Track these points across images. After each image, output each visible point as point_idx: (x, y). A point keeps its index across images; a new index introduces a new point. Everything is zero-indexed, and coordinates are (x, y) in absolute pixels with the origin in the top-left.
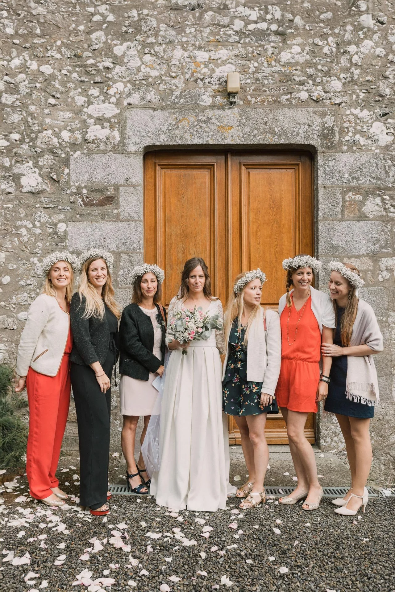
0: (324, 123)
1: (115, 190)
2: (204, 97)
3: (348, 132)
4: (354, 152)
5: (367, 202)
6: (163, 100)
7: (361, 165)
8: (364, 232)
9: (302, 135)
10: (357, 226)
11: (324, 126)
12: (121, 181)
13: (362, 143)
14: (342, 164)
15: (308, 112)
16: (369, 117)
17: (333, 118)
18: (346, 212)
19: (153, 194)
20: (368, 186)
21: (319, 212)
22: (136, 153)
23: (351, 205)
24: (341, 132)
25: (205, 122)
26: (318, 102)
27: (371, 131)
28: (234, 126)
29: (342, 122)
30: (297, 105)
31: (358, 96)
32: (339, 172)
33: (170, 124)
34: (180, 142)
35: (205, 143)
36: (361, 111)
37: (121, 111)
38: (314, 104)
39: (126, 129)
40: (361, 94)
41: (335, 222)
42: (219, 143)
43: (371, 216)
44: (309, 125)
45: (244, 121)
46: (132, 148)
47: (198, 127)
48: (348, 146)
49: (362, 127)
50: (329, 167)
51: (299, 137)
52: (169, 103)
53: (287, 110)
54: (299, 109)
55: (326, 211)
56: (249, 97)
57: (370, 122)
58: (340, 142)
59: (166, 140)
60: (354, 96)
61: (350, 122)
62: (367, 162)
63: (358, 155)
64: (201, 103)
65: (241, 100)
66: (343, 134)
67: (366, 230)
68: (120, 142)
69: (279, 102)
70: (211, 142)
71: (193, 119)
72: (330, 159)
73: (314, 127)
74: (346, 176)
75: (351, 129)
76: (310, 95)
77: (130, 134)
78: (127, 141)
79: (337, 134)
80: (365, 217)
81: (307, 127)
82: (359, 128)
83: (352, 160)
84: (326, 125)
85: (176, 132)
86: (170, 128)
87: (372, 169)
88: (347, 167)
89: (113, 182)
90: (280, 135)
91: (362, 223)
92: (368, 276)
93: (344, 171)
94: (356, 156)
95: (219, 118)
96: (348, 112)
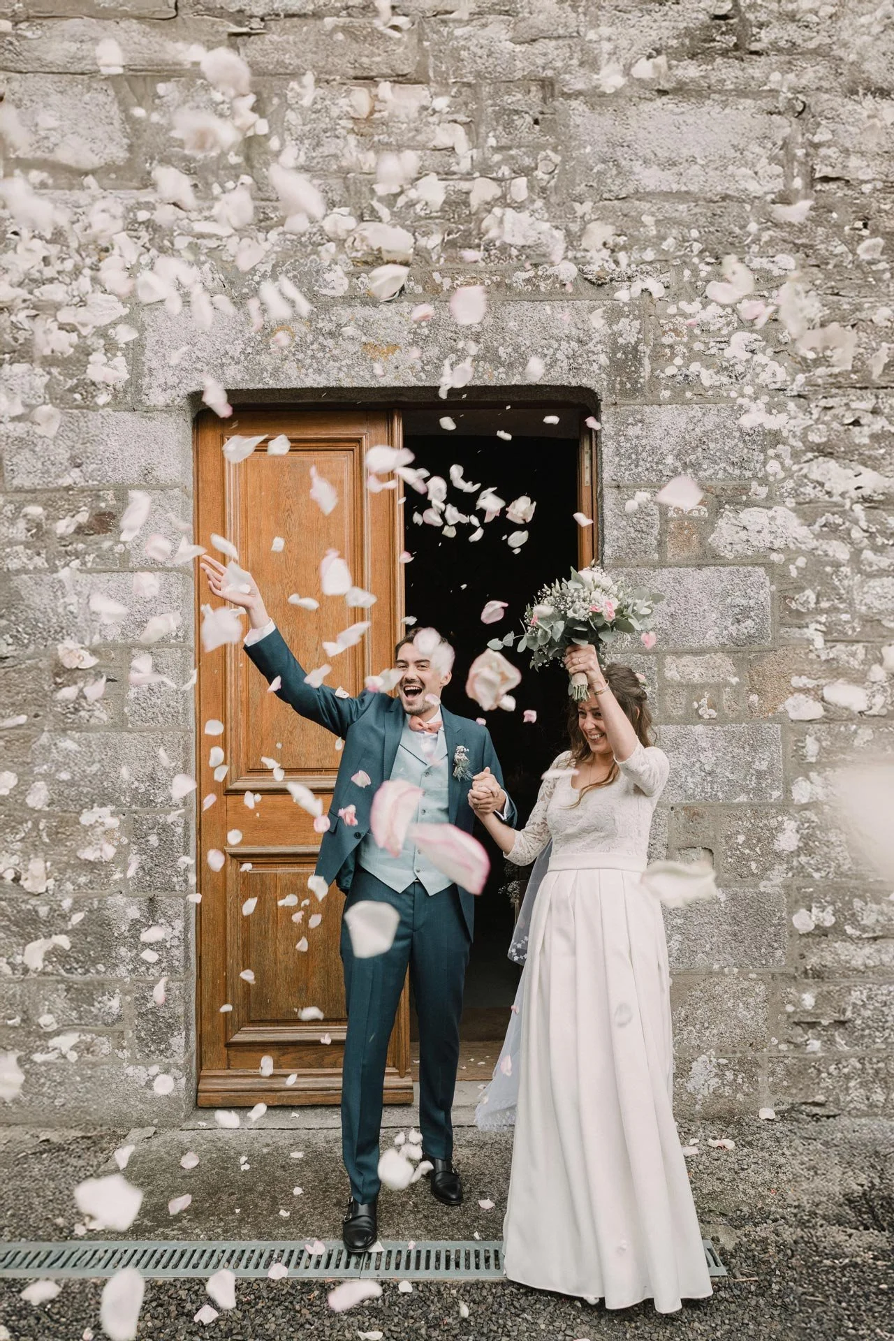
0: (614, 336)
1: (117, 498)
2: (328, 276)
3: (673, 355)
4: (688, 403)
5: (721, 523)
6: (232, 283)
7: (705, 433)
8: (713, 595)
9: (565, 365)
10: (695, 579)
11: (615, 342)
12: (132, 474)
13: (707, 383)
14: (658, 433)
15: (578, 310)
16: (723, 321)
17: (637, 323)
18: (669, 545)
19: (219, 509)
20: (721, 484)
21: (606, 547)
22: (168, 408)
23: (681, 528)
24: (655, 358)
25: (331, 334)
26: (599, 285)
27: (728, 353)
28: (402, 343)
29: (659, 332)
30: (551, 294)
31: (695, 272)
32: (653, 451)
33: (250, 340)
34: (272, 384)
35: (333, 384)
36: (704, 307)
37: (132, 310)
38: (592, 291)
39: (143, 353)
40: (702, 266)
41: (643, 571)
42: (365, 385)
43: (730, 556)
44: (580, 341)
45: (426, 331)
46: (158, 398)
47: (315, 346)
48: (673, 389)
49: (706, 344)
50: (627, 440)
51: (557, 369)
52: (245, 290)
53: (527, 305)
54: (556, 304)
55: (623, 543)
56: (436, 276)
57: (724, 332)
58: (654, 380)
59: (239, 377)
60: (687, 273)
61: (676, 332)
62: (717, 426)
63: (696, 411)
64: (324, 291)
65: (417, 282)
66: (662, 361)
67: (718, 588)
68: (129, 383)
69: (509, 287)
70: (347, 383)
71: (304, 329)
72: (631, 420)
73: (591, 345)
74: (670, 460)
75: (681, 349)
76: (581, 271)
77: (154, 364)
78: (145, 381)
79: (646, 361)
80: (716, 557)
81: (574, 344)
82: (698, 346)
83: (682, 423)
84: (621, 341)
85: (264, 359)
86: (249, 350)
87: (730, 443)
88: (672, 441)
89: (115, 477)
90: (511, 364)
91: (707, 572)
92: (725, 697)
93: (665, 447)
94: (692, 413)
95: (365, 327)
96: (672, 310)
